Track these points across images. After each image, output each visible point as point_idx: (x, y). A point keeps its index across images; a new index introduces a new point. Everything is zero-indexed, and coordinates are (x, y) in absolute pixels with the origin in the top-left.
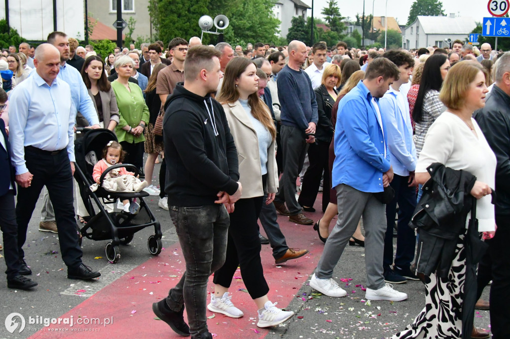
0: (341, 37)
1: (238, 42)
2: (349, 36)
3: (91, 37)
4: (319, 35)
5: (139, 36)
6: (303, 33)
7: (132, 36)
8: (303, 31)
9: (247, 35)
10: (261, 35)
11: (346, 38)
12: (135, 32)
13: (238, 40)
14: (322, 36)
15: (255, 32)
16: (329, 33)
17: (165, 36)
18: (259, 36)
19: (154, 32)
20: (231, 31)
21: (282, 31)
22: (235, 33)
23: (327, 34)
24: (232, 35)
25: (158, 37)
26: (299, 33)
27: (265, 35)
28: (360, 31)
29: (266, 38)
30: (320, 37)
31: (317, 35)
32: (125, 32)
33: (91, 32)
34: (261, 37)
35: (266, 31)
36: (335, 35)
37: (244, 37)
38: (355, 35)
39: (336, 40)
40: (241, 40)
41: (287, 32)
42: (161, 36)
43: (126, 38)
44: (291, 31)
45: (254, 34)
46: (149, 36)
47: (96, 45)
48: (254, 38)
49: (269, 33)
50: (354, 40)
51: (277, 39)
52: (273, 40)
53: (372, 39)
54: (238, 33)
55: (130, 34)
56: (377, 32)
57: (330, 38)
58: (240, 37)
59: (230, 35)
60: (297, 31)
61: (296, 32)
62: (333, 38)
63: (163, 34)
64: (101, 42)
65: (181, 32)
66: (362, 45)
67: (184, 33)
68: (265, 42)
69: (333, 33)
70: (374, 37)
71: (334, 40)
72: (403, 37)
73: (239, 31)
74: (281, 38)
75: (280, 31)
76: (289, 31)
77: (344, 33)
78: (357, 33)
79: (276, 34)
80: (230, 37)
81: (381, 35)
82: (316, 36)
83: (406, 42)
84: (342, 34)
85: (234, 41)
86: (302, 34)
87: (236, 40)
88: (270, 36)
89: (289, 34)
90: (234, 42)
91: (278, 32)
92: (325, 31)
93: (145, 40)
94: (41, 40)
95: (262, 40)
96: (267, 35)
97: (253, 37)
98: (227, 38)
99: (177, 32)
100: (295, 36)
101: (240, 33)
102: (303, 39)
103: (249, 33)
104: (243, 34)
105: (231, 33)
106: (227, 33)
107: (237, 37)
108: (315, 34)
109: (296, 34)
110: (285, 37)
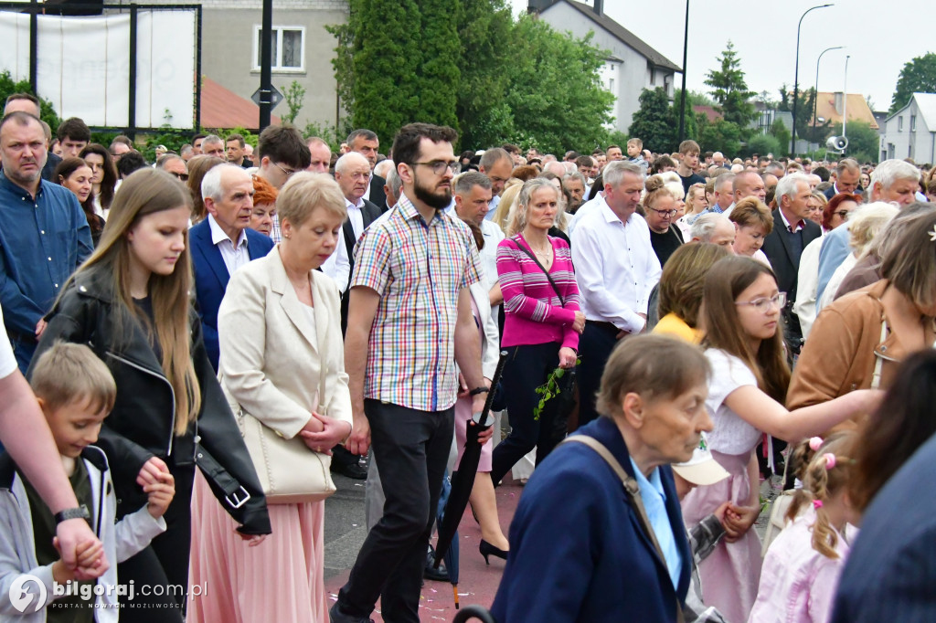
0: (747, 135)
1: (522, 139)
2: (764, 131)
3: (205, 122)
4: (698, 130)
5: (312, 122)
6: (663, 123)
8: (664, 119)
9: (543, 126)
10: (572, 126)
11: (756, 138)
12: (302, 112)
13: (522, 135)
14: (705, 132)
15: (561, 119)
16: (719, 125)
18: (567, 127)
19: (344, 114)
20: (507, 116)
21: (619, 118)
22: (516, 120)
23: (716, 128)
24: (509, 124)
26: (656, 124)
27: (582, 126)
28: (788, 121)
29: (583, 132)
30: (701, 131)
31: (693, 128)
32: (279, 113)
34: (573, 131)
35: (584, 119)
36: (732, 131)
37: (537, 129)
38: (776, 130)
39: (735, 140)
40: (529, 136)
41: (630, 122)
44: (639, 118)
45: (557, 124)
46: (333, 122)
48: (557, 133)
49: (590, 124)
50: (775, 142)
51: (607, 136)
52: (599, 138)
53: (813, 140)
54: (524, 122)
55: (292, 118)
56: (826, 125)
57: (722, 136)
58: (527, 129)
59: (505, 124)
60: (652, 121)
61: (648, 122)
62: (728, 135)
63: (362, 118)
64: (227, 134)
65: (400, 115)
66: (790, 152)
67: (408, 117)
68: (580, 141)
69: (727, 126)
70: (819, 135)
71: (730, 141)
72: (881, 137)
73: (526, 115)
74: (617, 133)
75: (613, 119)
76: (634, 119)
77: (752, 125)
78: (782, 128)
79: (606, 126)
80: (504, 128)
81: (833, 133)
82: (691, 130)
83: (886, 148)
84: (748, 127)
85: (514, 137)
86: (662, 127)
87: (519, 135)
88: (593, 128)
89: (635, 125)
90: (514, 140)
91: (610, 121)
92: (712, 121)
93: (322, 131)
94: (102, 125)
95: (575, 137)
96: (585, 126)
97: (555, 130)
98: (498, 132)
99: (391, 115)
100: (647, 129)
101: (526, 120)
102: (664, 136)
103: (546, 121)
104: (533, 123)
105: (508, 121)
106: (499, 121)
107: (521, 130)
108: (690, 126)
109: (649, 126)
110: (626, 132)
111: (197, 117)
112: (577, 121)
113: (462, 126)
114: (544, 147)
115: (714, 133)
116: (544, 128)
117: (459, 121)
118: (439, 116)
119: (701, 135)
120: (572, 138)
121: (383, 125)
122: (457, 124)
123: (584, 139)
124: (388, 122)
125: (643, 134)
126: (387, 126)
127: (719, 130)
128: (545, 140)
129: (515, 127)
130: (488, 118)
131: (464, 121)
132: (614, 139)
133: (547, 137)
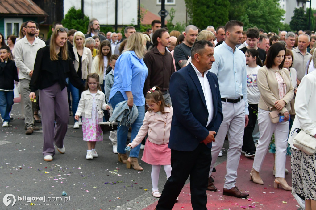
3: (142, 23)
5: (178, 22)
7: (172, 22)
8: (303, 19)
10: (269, 22)
12: (174, 19)
13: (252, 25)
15: (265, 19)
18: (268, 23)
19: (189, 19)
21: (286, 19)
22: (250, 20)
24: (247, 21)
25: (192, 23)
26: (299, 21)
29: (274, 24)
31: (314, 22)
32: (167, 19)
33: (142, 19)
35: (274, 19)
37: (257, 23)
40: (254, 25)
41: (290, 20)
42: (194, 22)
43: (168, 23)
45: (264, 21)
46: (185, 22)
47: (145, 28)
49: (276, 21)
51: (282, 25)
52: (279, 26)
55: (171, 20)
58: (254, 23)
61: (297, 20)
63: (195, 20)
67: (211, 20)
74: (286, 24)
75: (284, 19)
76: (292, 19)
79: (281, 21)
80: (246, 23)
85: (249, 26)
86: (302, 21)
87: (251, 25)
89: (292, 21)
93: (182, 25)
94: (106, 24)
95: (271, 25)
96: (274, 22)
97: (264, 23)
99: (206, 19)
100: (296, 22)
101: (253, 20)
103: (260, 20)
104: (256, 21)
105: (247, 20)
106: (244, 20)
107: (251, 24)
108: (312, 21)
110: (288, 24)
111: (139, 21)
112: (272, 20)
116: (259, 23)
118: (222, 19)
120: (269, 26)
121: (203, 23)
123: (274, 26)
124: (205, 22)
125: (295, 24)
128: (260, 27)
129: (249, 22)
132: (284, 26)
133: (261, 26)
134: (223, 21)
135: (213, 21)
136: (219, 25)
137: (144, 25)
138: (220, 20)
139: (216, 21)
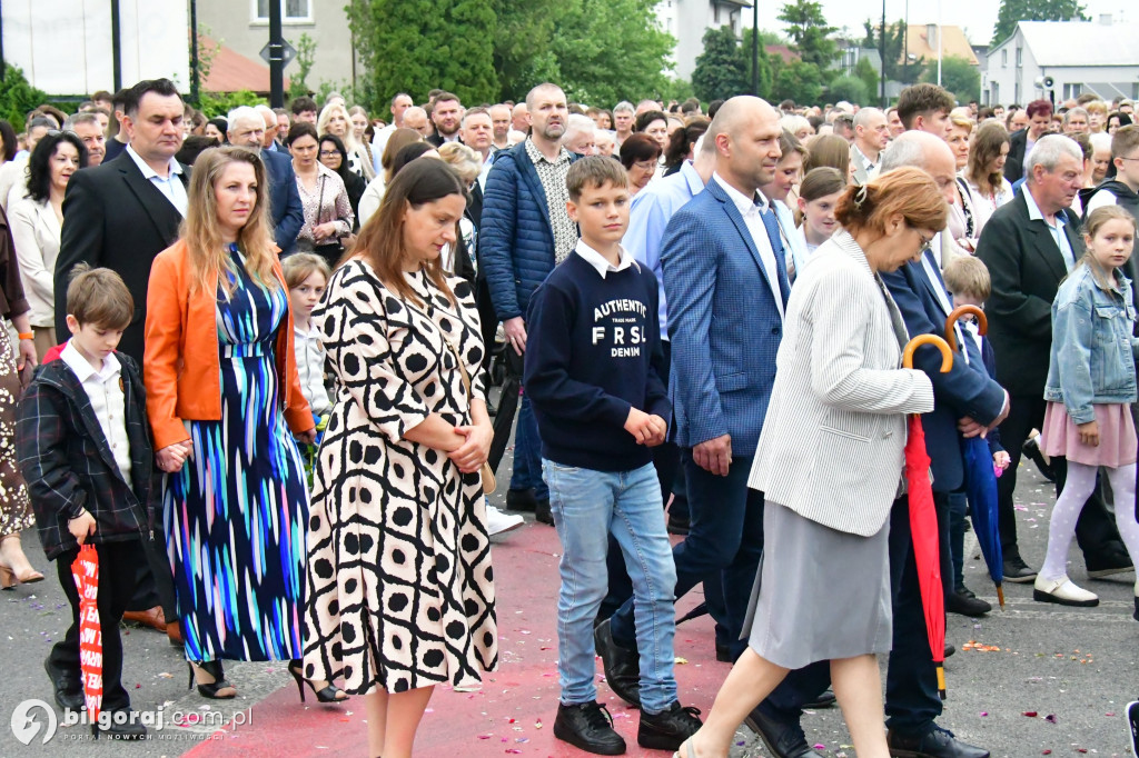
0: (828, 77)
2: (848, 73)
3: (205, 86)
4: (772, 74)
5: (326, 81)
6: (732, 68)
7: (306, 81)
8: (733, 63)
9: (594, 76)
10: (627, 74)
11: (838, 81)
12: (313, 69)
13: (571, 87)
14: (780, 76)
15: (614, 67)
16: (796, 67)
17: (389, 79)
18: (622, 76)
19: (362, 70)
20: (552, 66)
21: (681, 63)
22: (562, 70)
23: (792, 70)
24: (555, 75)
25: (371, 82)
26: (722, 70)
27: (638, 75)
28: (875, 61)
29: (641, 82)
30: (776, 75)
31: (767, 72)
32: (290, 71)
33: (206, 74)
34: (629, 80)
35: (640, 65)
36: (811, 73)
37: (587, 80)
38: (862, 70)
39: (816, 84)
40: (578, 87)
41: (693, 68)
42: (378, 80)
43: (293, 86)
44: (702, 64)
45: (610, 73)
46: (350, 81)
47: (218, 103)
48: (610, 83)
49: (649, 71)
50: (860, 85)
51: (668, 84)
52: (659, 88)
54: (571, 71)
55: (303, 77)
56: (918, 63)
57: (799, 79)
58: (576, 80)
59: (550, 75)
60: (719, 65)
61: (714, 67)
62: (807, 79)
63: (384, 74)
64: (230, 98)
65: (429, 69)
66: (879, 95)
67: (437, 71)
68: (637, 91)
69: (807, 66)
70: (909, 75)
71: (809, 85)
72: (983, 74)
73: (573, 64)
74: (678, 81)
75: (674, 64)
76: (697, 64)
77: (834, 66)
78: (869, 68)
79: (665, 73)
81: (927, 71)
82: (764, 74)
83: (989, 87)
84: (830, 68)
86: (730, 71)
88: (652, 76)
89: (699, 71)
91: (671, 67)
92: (788, 63)
94: (83, 93)
95: (632, 86)
96: (643, 74)
97: (609, 80)
99: (417, 69)
100: (713, 75)
101: (574, 69)
102: (734, 82)
103: (598, 70)
104: (582, 73)
105: (554, 71)
106: (542, 71)
107: (569, 82)
108: (763, 70)
109: (715, 71)
110: (688, 79)
111: (195, 78)
112: (634, 69)
113: (500, 79)
114: (596, 100)
115: (791, 78)
116: (594, 78)
117: (497, 73)
118: (473, 68)
119: (775, 78)
120: (628, 89)
121: (409, 82)
122: (495, 76)
123: (642, 88)
124: (415, 78)
125: (708, 82)
126: (414, 83)
127: (797, 73)
128: (597, 92)
129: (562, 78)
130: (531, 69)
131: (502, 73)
132: (675, 89)
133: (599, 88)
134: (475, 75)
135: (442, 74)
136: (462, 87)
137: (213, 95)
138: (467, 72)
139: (452, 76)
